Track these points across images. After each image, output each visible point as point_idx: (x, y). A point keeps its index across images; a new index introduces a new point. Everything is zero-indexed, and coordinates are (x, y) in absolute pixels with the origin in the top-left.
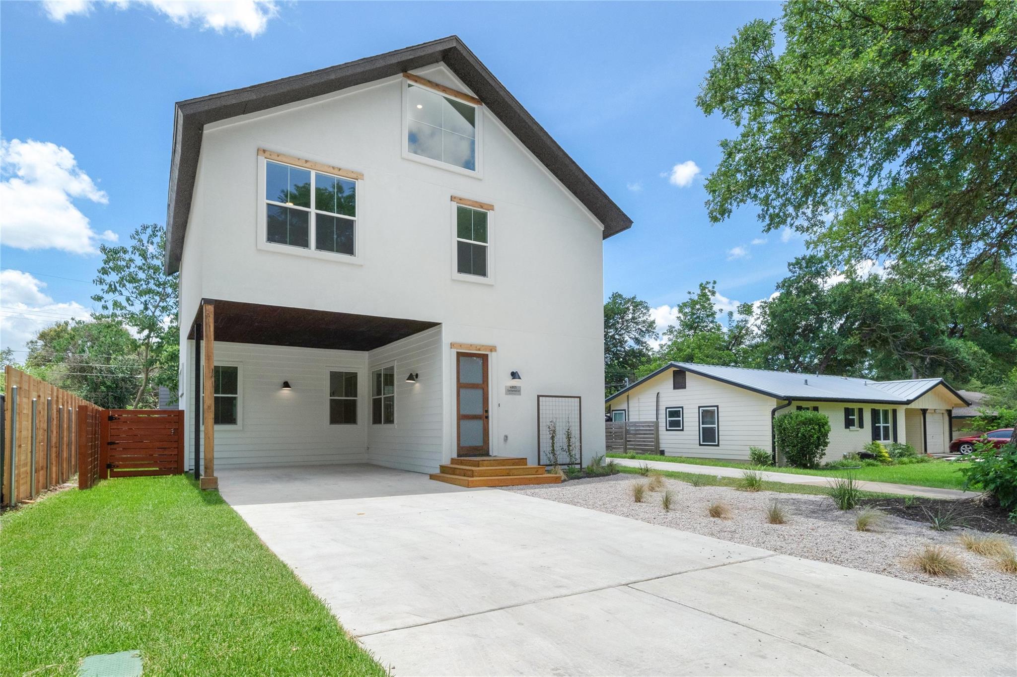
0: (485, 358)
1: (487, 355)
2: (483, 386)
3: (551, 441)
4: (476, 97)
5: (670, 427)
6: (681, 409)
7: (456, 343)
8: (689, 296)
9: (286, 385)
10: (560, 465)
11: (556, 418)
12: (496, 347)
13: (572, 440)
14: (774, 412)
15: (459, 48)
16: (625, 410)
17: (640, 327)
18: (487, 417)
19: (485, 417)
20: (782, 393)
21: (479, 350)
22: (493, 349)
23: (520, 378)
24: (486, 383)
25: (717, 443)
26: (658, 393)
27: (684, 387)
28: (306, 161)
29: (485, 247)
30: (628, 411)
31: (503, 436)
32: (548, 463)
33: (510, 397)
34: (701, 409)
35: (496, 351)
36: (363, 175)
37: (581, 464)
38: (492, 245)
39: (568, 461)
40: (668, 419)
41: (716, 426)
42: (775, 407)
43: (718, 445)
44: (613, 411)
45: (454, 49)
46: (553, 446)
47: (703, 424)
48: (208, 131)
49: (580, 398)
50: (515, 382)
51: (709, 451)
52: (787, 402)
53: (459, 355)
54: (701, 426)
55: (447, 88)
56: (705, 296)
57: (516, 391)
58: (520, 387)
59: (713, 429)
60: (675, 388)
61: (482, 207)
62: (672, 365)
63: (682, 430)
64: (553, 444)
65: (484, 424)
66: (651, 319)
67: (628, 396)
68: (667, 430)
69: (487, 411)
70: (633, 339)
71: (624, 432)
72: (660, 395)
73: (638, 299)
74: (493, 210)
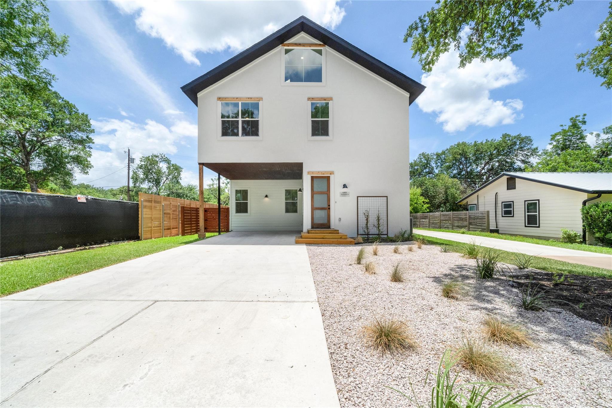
0: (328, 178)
1: (330, 176)
2: (327, 193)
3: (366, 221)
4: (322, 43)
5: (504, 214)
6: (512, 203)
7: (310, 172)
8: (561, 128)
9: (266, 196)
10: (360, 235)
11: (370, 209)
12: (333, 172)
13: (381, 221)
14: (584, 203)
15: (305, 21)
16: (476, 204)
17: (525, 152)
18: (329, 209)
19: (328, 208)
20: (591, 189)
21: (323, 174)
22: (332, 173)
23: (347, 188)
24: (329, 192)
25: (538, 226)
26: (497, 193)
27: (515, 188)
28: (237, 98)
29: (328, 121)
30: (478, 205)
31: (338, 219)
32: (364, 233)
33: (343, 198)
34: (526, 202)
35: (333, 174)
36: (262, 98)
37: (387, 235)
38: (331, 120)
39: (377, 232)
40: (503, 209)
41: (537, 214)
42: (587, 199)
43: (539, 227)
44: (469, 205)
45: (303, 22)
46: (367, 224)
47: (528, 212)
48: (200, 95)
49: (387, 197)
50: (345, 190)
51: (532, 231)
52: (597, 195)
53: (312, 178)
54: (527, 214)
55: (305, 44)
56: (575, 126)
57: (346, 194)
58: (349, 192)
59: (535, 216)
60: (508, 189)
61: (325, 100)
62: (504, 175)
63: (513, 216)
64: (367, 223)
65: (328, 211)
66: (534, 147)
67: (478, 196)
68: (502, 216)
69: (329, 206)
70: (520, 161)
71: (468, 218)
72: (498, 194)
73: (523, 136)
74: (332, 100)
